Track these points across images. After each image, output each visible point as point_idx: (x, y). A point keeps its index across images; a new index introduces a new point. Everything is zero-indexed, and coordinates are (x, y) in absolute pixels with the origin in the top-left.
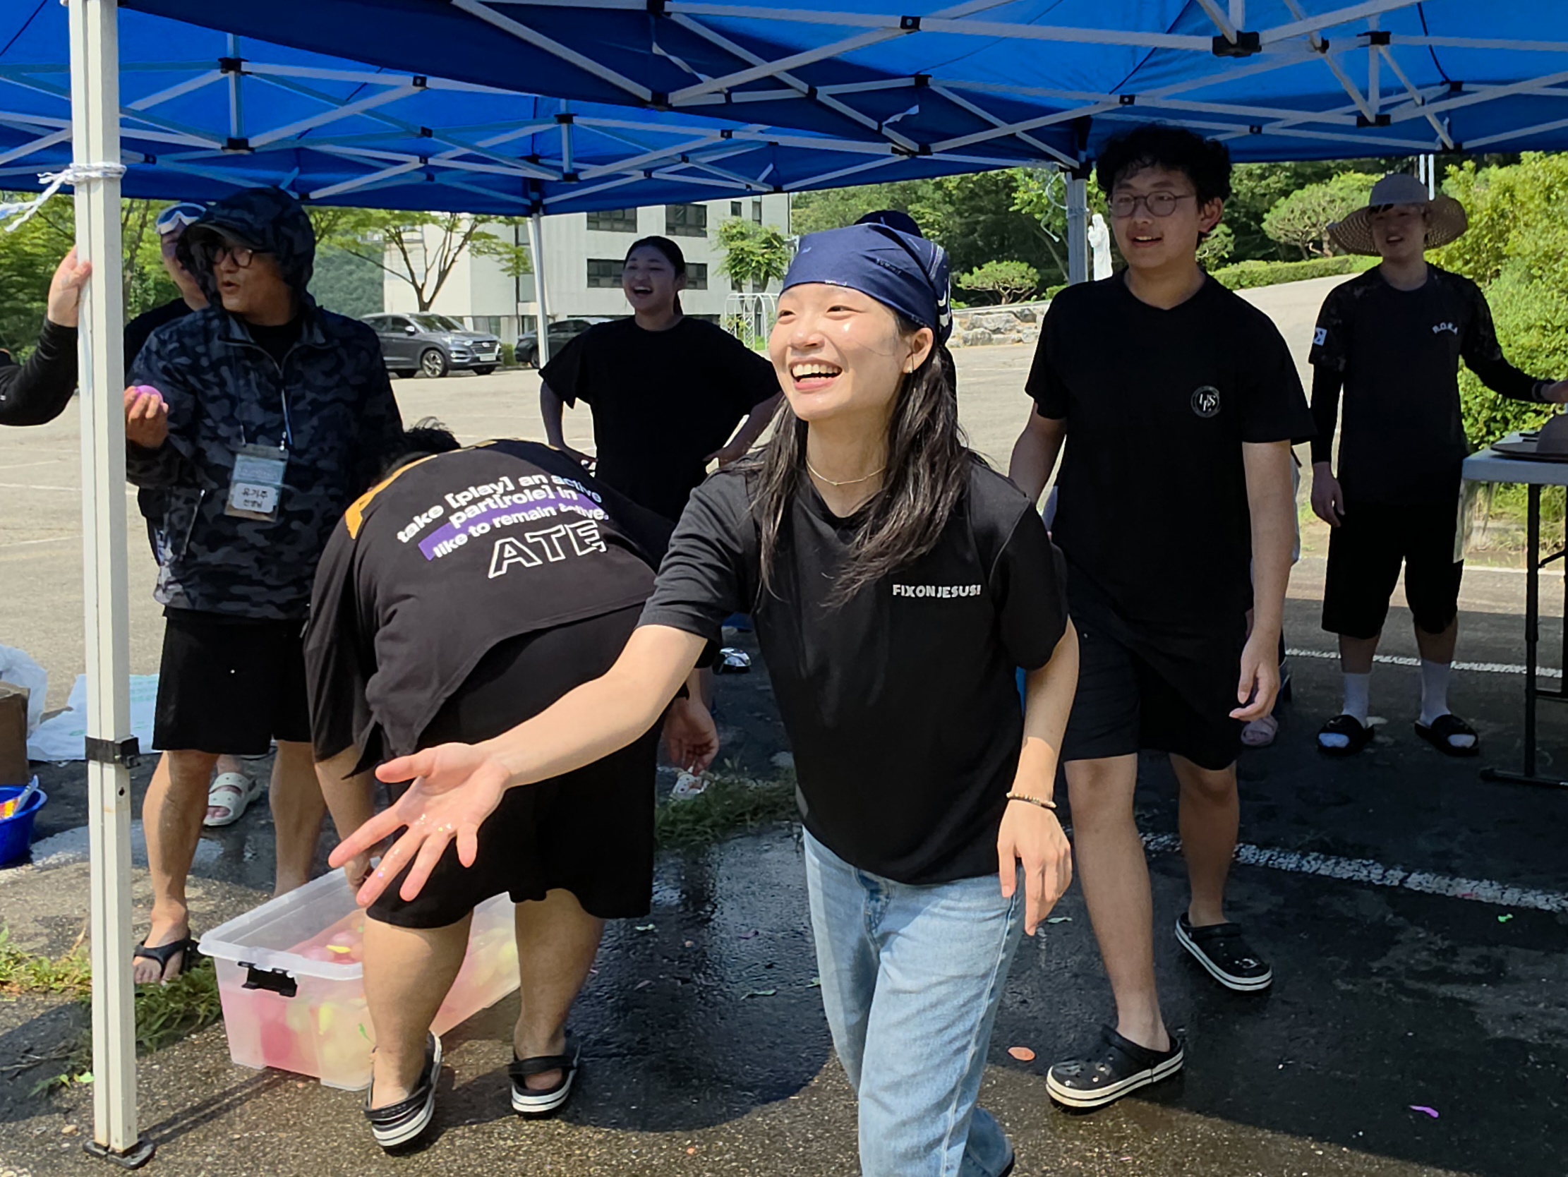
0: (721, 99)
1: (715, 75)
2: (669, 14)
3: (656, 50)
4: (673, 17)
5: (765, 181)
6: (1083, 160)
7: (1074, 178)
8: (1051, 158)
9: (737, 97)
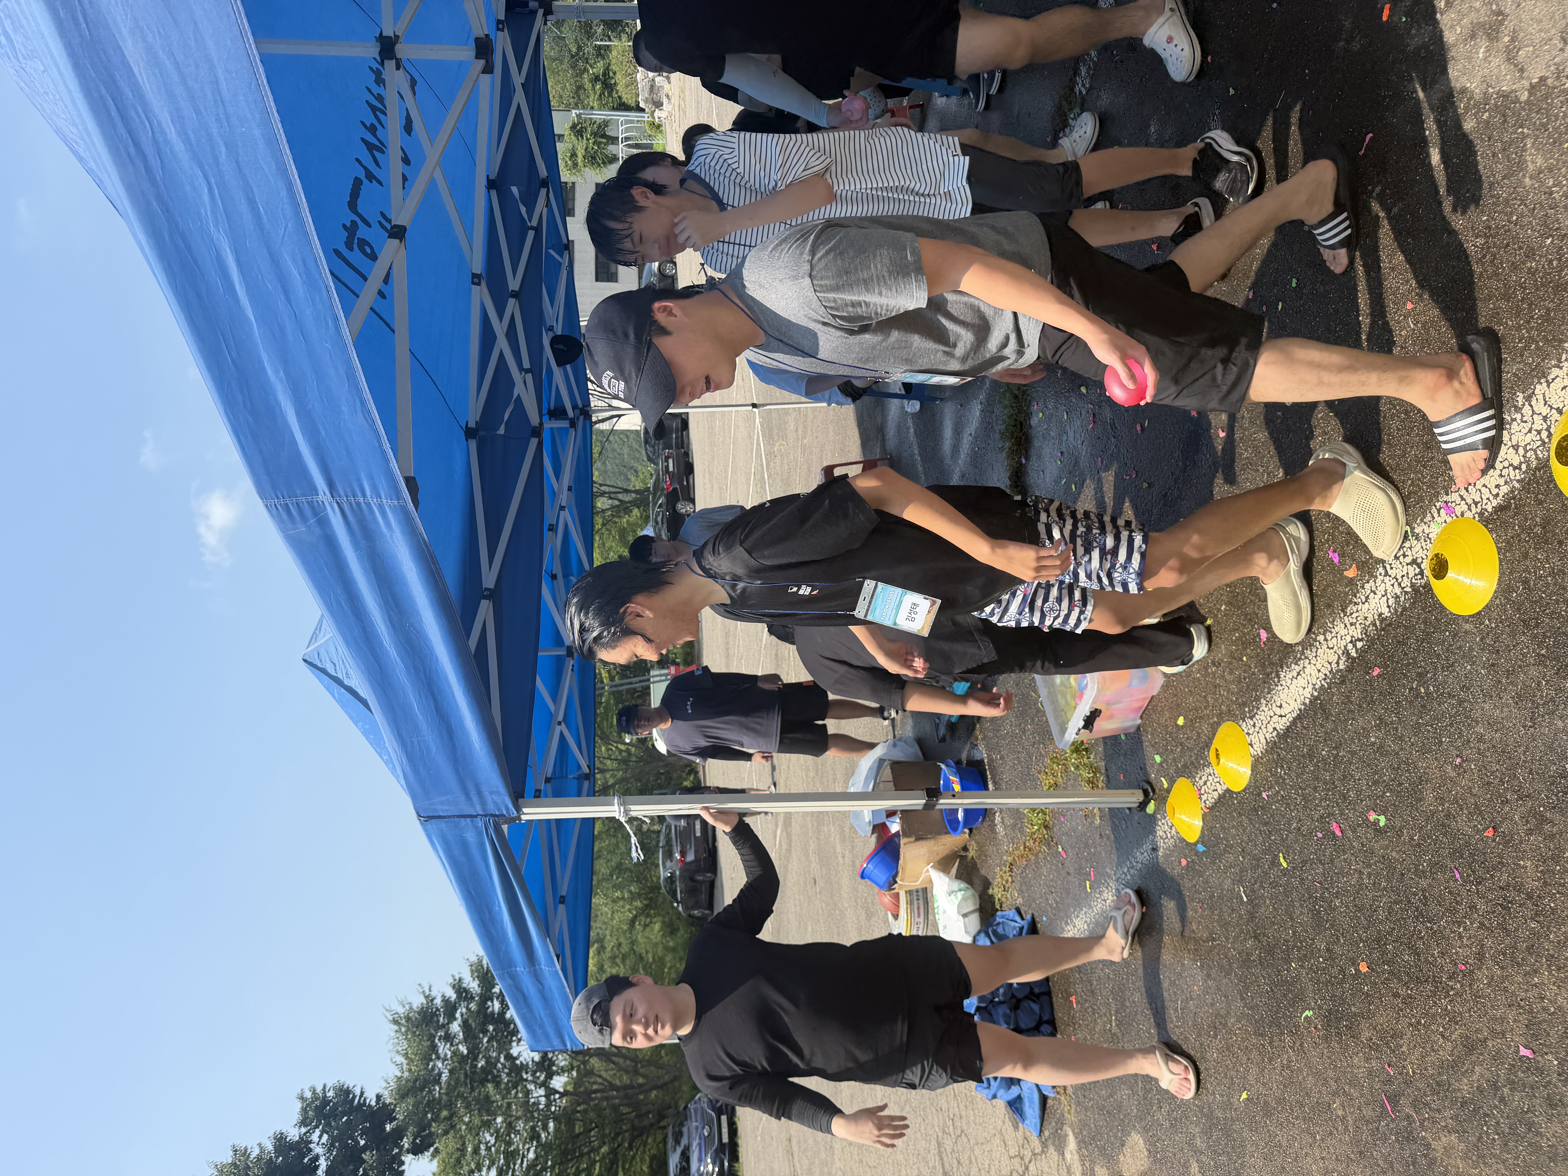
0: (529, 377)
1: (513, 384)
2: (477, 422)
3: (502, 431)
4: (478, 420)
5: (561, 256)
9: (526, 364)
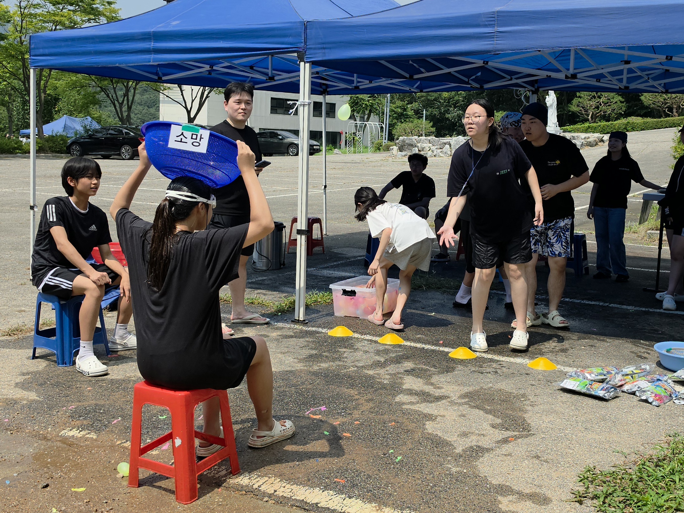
6: (536, 87)
7: (533, 94)
8: (525, 87)
